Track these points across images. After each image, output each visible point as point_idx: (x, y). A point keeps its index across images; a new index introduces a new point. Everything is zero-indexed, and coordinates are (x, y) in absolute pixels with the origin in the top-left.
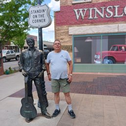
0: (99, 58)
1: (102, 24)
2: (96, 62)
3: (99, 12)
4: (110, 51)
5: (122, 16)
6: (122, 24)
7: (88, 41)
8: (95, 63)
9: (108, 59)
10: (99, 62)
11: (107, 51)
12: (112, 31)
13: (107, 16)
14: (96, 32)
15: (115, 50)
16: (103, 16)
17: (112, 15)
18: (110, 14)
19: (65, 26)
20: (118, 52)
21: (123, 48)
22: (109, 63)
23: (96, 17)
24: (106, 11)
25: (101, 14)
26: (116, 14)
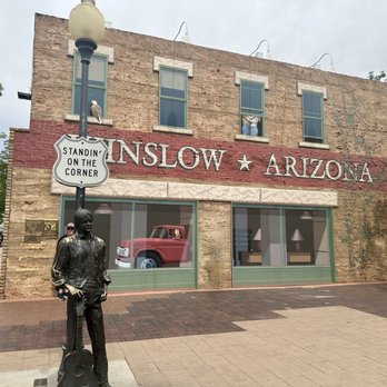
0: (126, 254)
1: (134, 178)
2: (121, 264)
3: (130, 152)
4: (150, 239)
5: (174, 166)
6: (175, 184)
7: (102, 212)
8: (116, 267)
9: (147, 257)
10: (128, 265)
11: (145, 239)
12: (155, 195)
13: (145, 162)
14: (121, 193)
15: (162, 235)
16: (136, 160)
17: (155, 161)
18: (153, 160)
19: (42, 171)
20: (167, 240)
21: (177, 232)
22: (148, 266)
23: (121, 161)
24: (143, 152)
25: (132, 155)
26: (164, 160)
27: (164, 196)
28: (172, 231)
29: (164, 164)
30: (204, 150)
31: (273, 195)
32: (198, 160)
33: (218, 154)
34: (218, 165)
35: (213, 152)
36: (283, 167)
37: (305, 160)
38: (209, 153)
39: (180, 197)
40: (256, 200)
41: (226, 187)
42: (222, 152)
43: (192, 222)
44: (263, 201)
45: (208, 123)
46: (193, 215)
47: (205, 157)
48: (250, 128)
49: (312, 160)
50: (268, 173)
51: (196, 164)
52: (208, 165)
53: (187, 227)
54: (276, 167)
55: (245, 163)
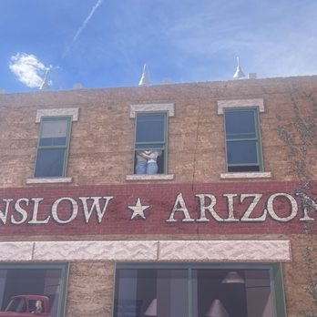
4: (5, 313)
5: (46, 222)
6: (43, 243)
12: (19, 257)
16: (4, 219)
17: (25, 218)
21: (38, 304)
26: (35, 217)
27: (28, 257)
28: (32, 303)
29: (34, 221)
30: (84, 199)
31: (179, 250)
32: (75, 212)
33: (102, 202)
34: (101, 216)
35: (96, 199)
36: (195, 210)
37: (230, 197)
38: (90, 202)
39: (47, 258)
40: (152, 257)
41: (109, 243)
42: (108, 198)
43: (59, 291)
44: (162, 258)
45: (92, 167)
46: (61, 282)
47: (85, 207)
48: (147, 165)
49: (243, 196)
50: (172, 219)
51: (73, 217)
52: (88, 216)
53: (52, 298)
54: (185, 211)
55: (139, 209)
